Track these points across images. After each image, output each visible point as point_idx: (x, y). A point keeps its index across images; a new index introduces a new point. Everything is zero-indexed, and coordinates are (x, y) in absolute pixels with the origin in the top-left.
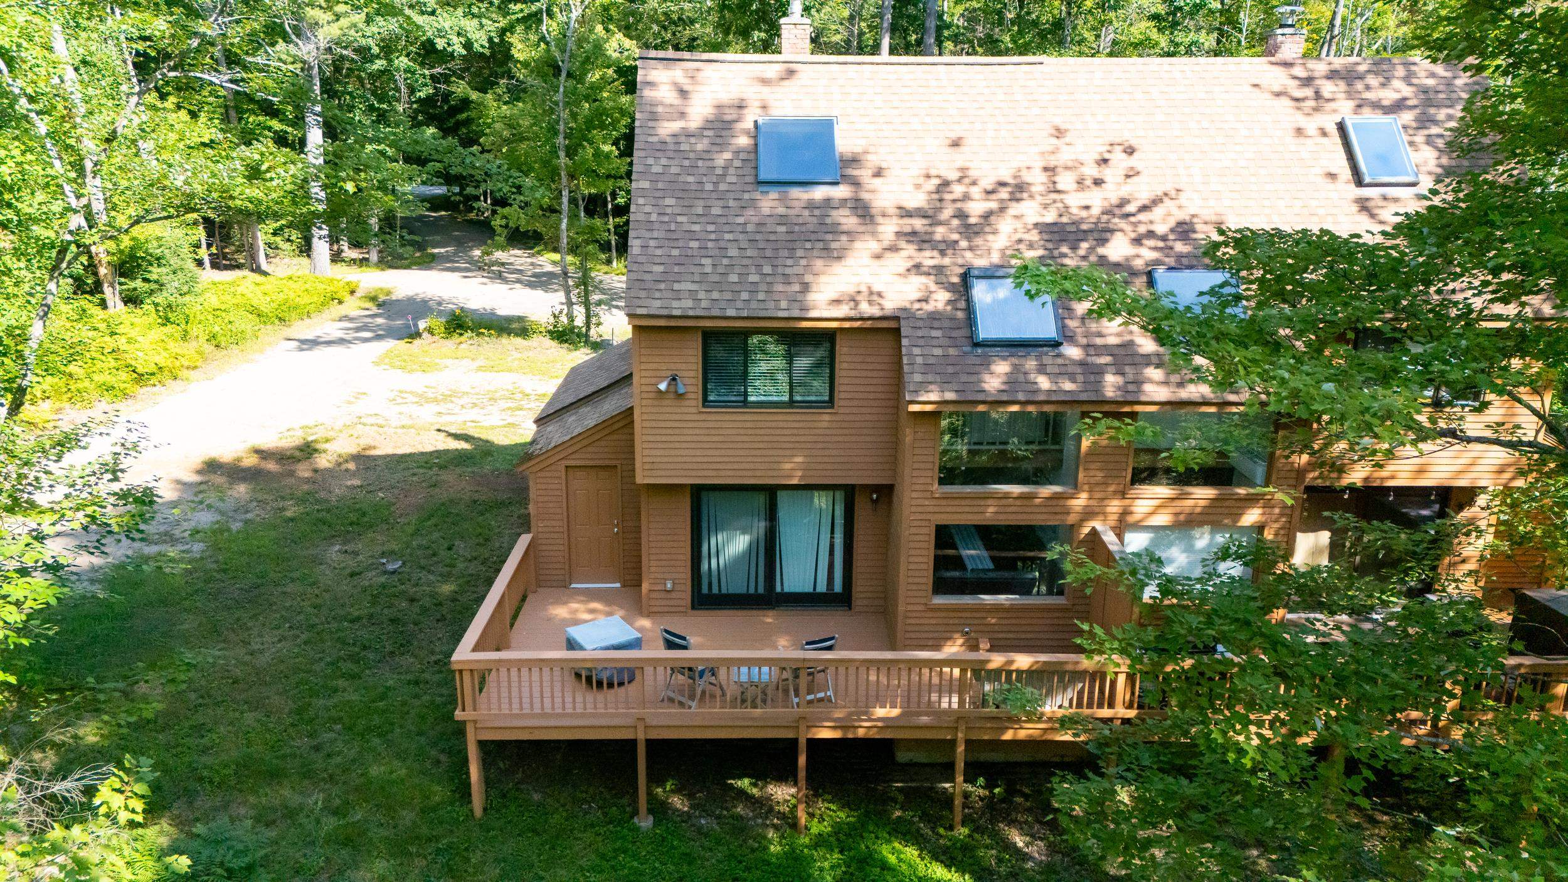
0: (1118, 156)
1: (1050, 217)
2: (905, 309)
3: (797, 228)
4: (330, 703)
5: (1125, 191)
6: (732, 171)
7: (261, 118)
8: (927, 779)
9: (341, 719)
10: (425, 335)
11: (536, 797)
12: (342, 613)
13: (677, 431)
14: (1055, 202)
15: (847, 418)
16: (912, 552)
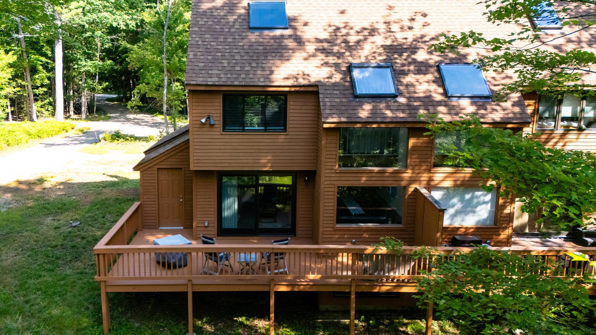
0: (419, 18)
1: (388, 42)
2: (319, 82)
3: (268, 47)
4: (37, 281)
5: (423, 32)
6: (237, 24)
7: (37, 56)
8: (335, 318)
9: (41, 289)
10: (102, 141)
11: (137, 325)
12: (49, 243)
13: (210, 144)
14: (390, 36)
15: (292, 137)
16: (326, 201)
